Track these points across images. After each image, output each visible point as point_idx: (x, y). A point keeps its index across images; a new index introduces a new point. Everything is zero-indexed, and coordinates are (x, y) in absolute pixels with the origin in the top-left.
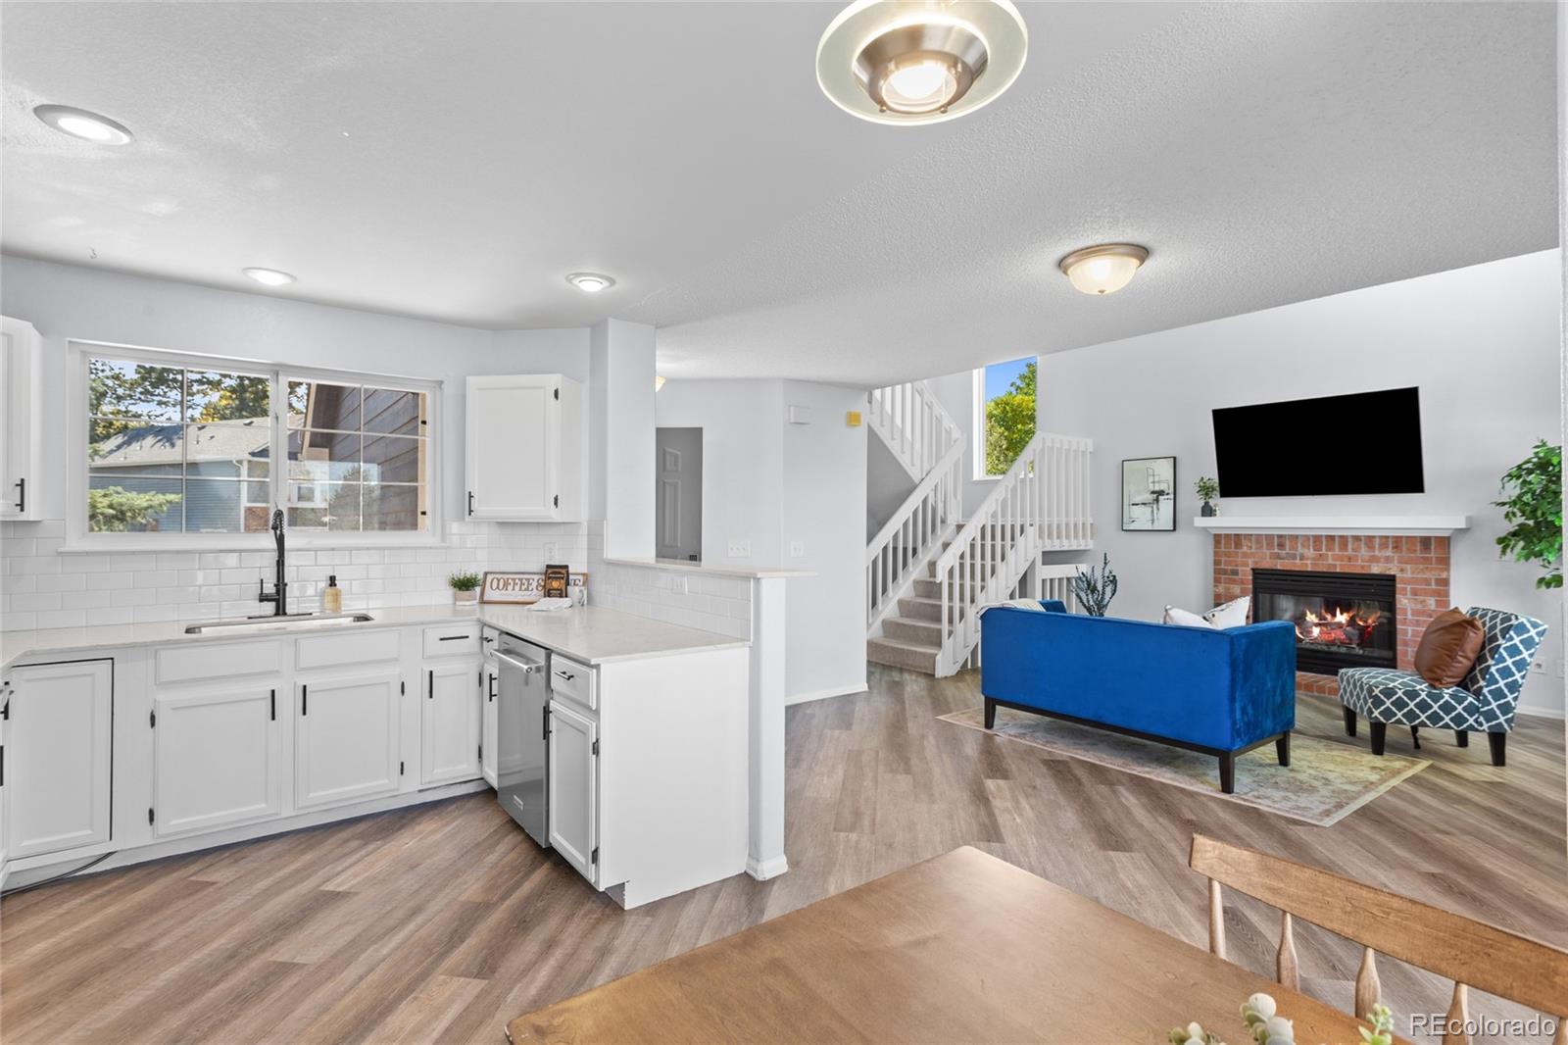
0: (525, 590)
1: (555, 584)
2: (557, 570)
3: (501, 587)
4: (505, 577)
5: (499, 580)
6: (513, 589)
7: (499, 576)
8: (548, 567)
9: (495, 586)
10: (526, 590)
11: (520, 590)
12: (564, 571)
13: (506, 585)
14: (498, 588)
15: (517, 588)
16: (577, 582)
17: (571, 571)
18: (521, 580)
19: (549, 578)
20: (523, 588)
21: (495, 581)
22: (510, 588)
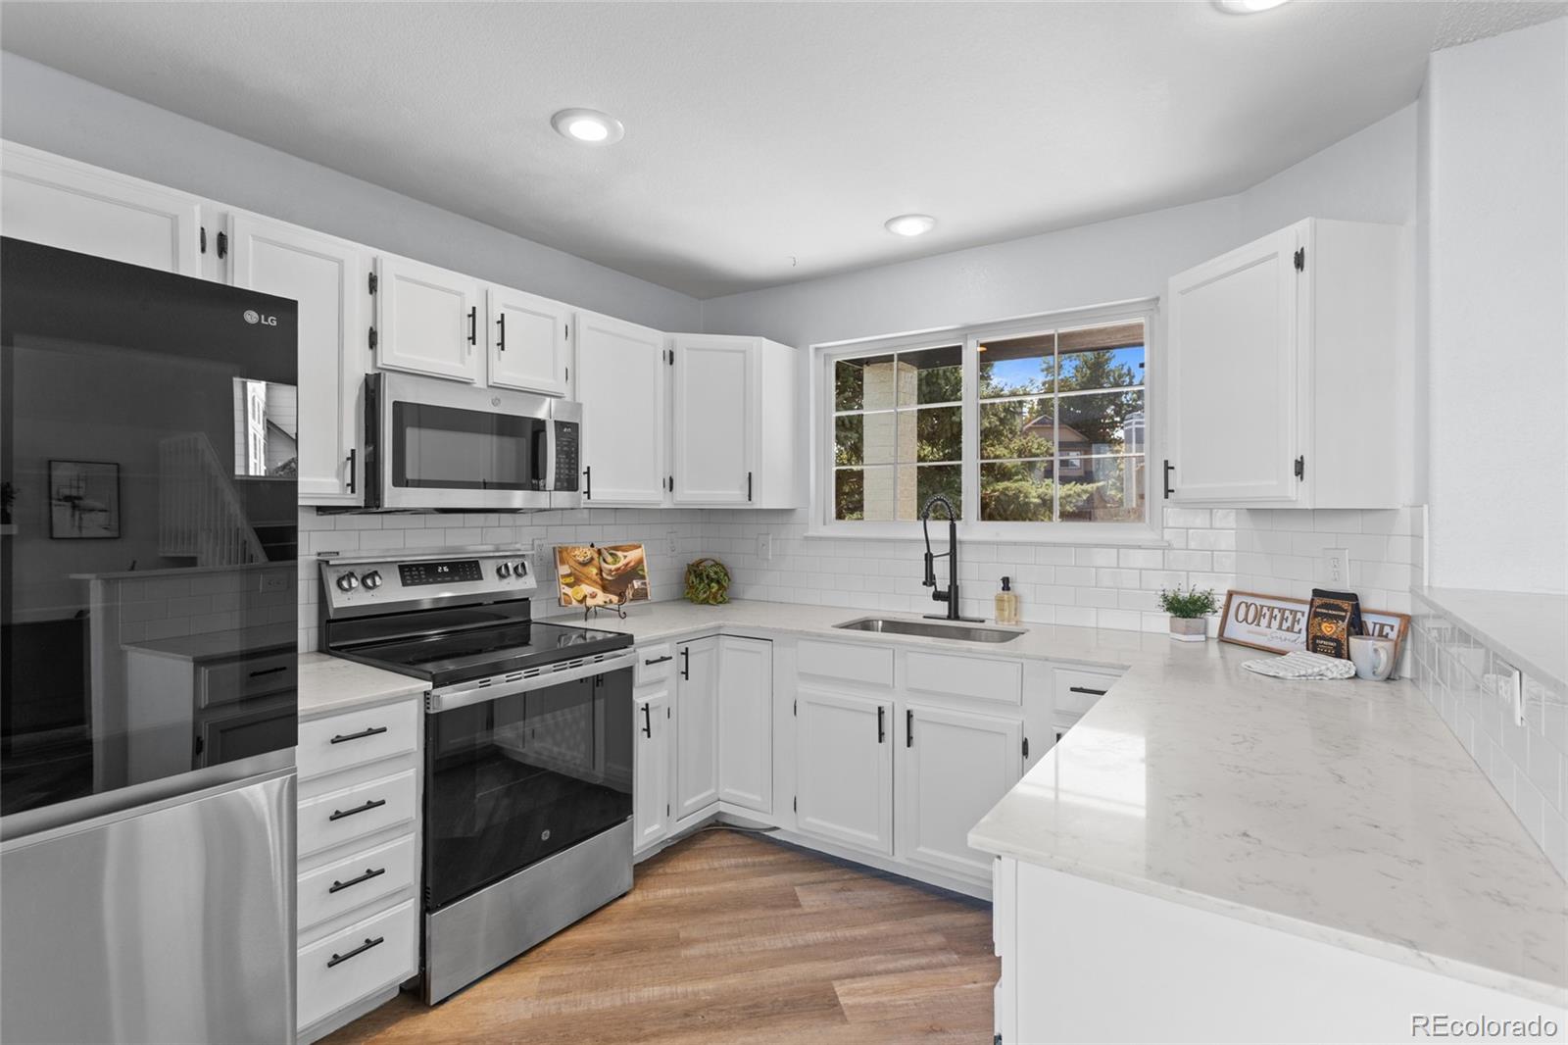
0: (1288, 630)
1: (1328, 629)
2: (1332, 601)
3: (1250, 620)
4: (1259, 602)
5: (1248, 607)
6: (1269, 626)
7: (1250, 600)
8: (1317, 593)
9: (1241, 617)
10: (1290, 630)
11: (1280, 628)
12: (1346, 605)
13: (1258, 616)
14: (1246, 619)
15: (1275, 624)
16: (1387, 630)
17: (1365, 604)
18: (1282, 611)
19: (1317, 615)
20: (1284, 627)
21: (1243, 606)
22: (1264, 622)
